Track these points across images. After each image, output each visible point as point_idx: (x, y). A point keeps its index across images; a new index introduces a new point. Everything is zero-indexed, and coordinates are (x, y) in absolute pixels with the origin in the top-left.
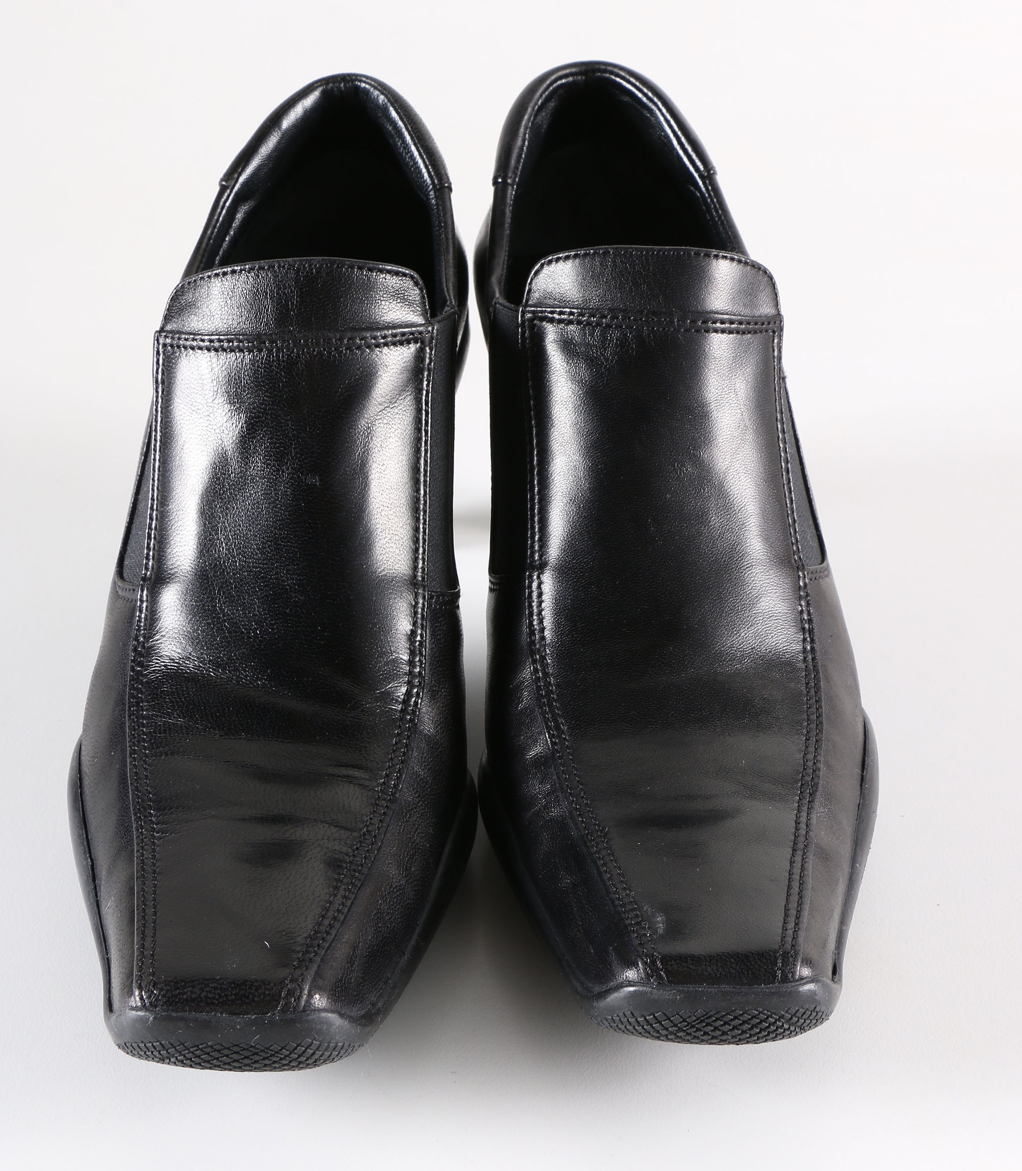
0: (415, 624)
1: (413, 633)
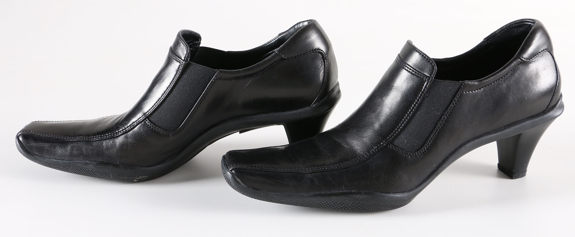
0: (136, 121)
1: (134, 122)
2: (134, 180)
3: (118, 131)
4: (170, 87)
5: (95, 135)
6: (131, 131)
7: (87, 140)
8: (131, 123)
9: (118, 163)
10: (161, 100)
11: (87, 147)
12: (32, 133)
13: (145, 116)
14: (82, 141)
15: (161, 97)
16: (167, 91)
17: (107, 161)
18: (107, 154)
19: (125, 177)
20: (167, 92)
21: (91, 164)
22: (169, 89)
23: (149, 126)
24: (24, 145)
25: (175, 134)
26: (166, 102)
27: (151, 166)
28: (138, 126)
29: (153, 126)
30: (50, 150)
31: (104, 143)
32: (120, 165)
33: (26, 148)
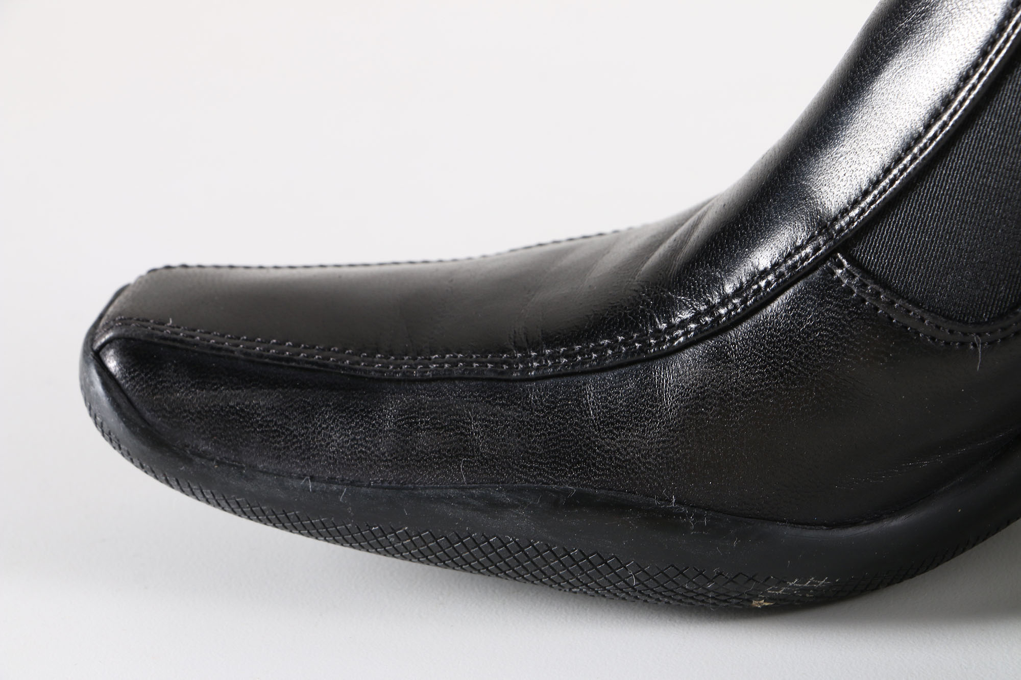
0: (775, 265)
1: (765, 273)
2: (756, 597)
3: (669, 323)
4: (982, 75)
5: (536, 346)
6: (746, 325)
7: (491, 370)
8: (741, 274)
9: (670, 501)
10: (925, 147)
11: (494, 415)
12: (177, 334)
13: (831, 238)
14: (461, 379)
15: (928, 127)
16: (963, 94)
17: (612, 493)
18: (607, 452)
19: (710, 581)
20: (961, 104)
21: (515, 506)
22: (977, 83)
23: (852, 292)
24: (134, 399)
25: (1003, 339)
26: (957, 159)
27: (854, 524)
28: (790, 292)
29: (878, 294)
30: (281, 426)
31: (591, 390)
32: (683, 515)
33: (148, 415)
